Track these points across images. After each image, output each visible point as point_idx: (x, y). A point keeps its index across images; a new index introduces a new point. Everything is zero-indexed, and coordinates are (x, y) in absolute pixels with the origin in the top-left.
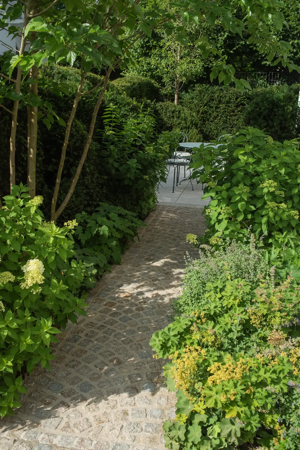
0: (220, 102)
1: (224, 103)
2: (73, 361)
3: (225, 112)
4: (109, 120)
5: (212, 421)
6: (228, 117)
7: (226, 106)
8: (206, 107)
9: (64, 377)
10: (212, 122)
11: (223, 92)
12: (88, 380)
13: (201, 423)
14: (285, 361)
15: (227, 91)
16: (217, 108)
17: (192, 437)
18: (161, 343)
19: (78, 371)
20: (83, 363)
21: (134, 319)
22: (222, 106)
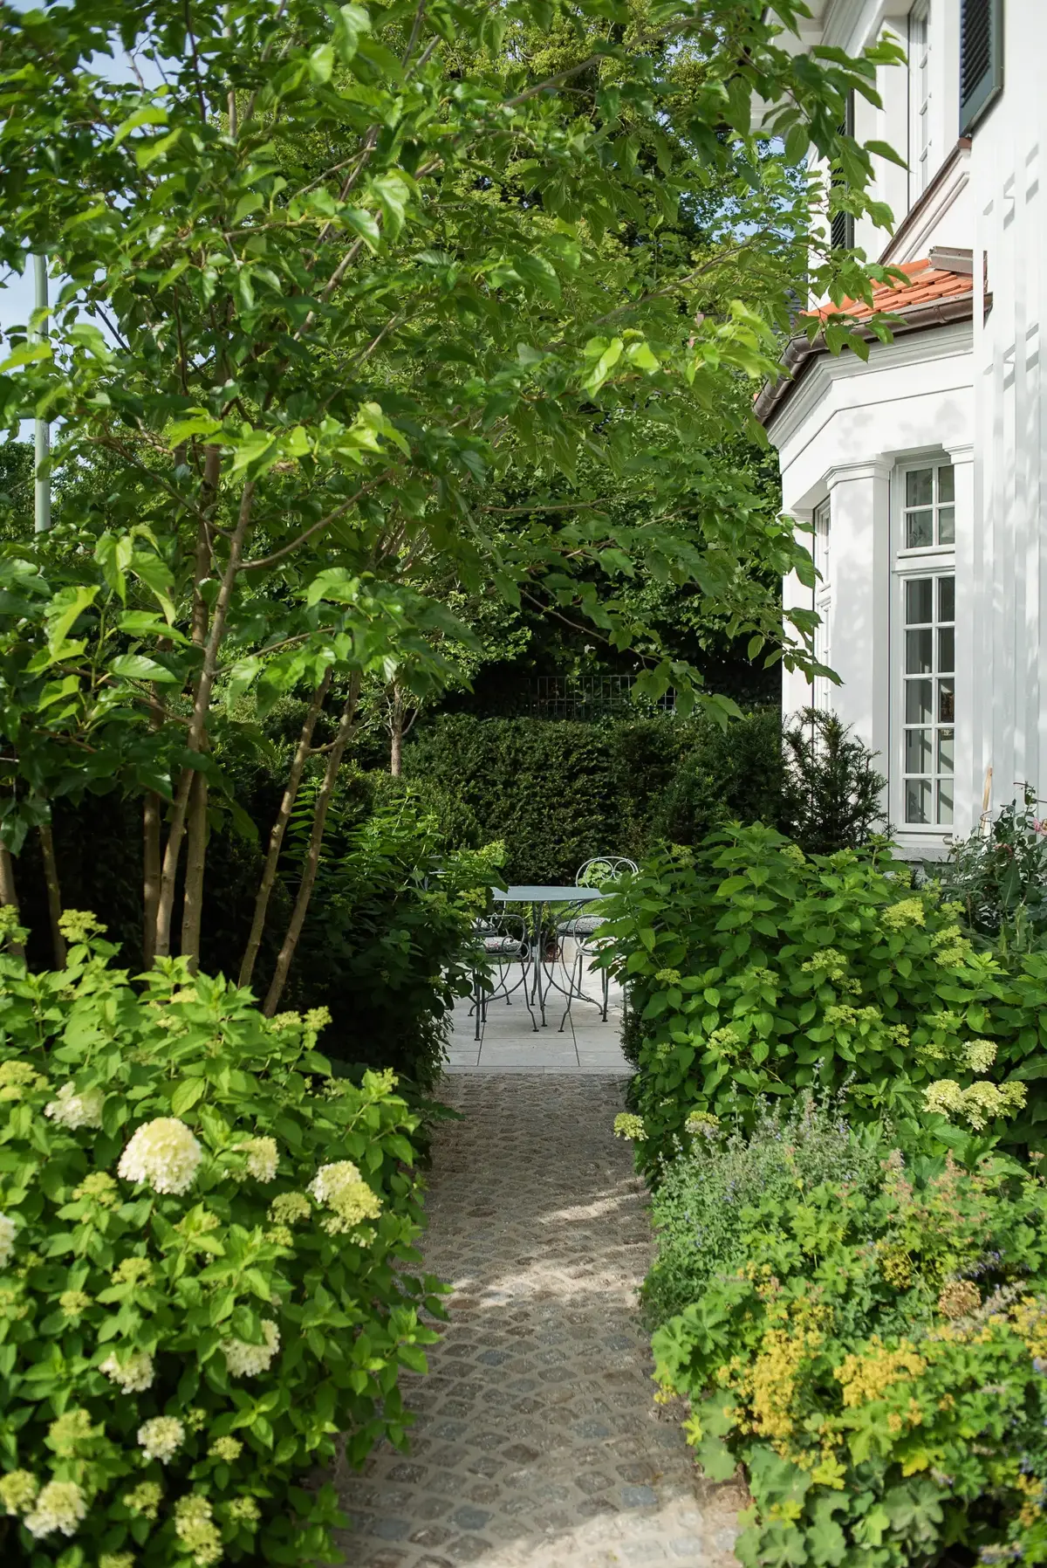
0: (516, 765)
1: (528, 769)
2: (402, 1466)
3: (535, 794)
4: (305, 823)
5: (861, 1506)
6: (545, 812)
7: (535, 778)
8: (473, 783)
9: (400, 1504)
10: (495, 827)
11: (522, 735)
12: (468, 1502)
13: (837, 1515)
14: (1004, 1333)
15: (536, 734)
16: (507, 784)
17: (821, 1552)
18: (690, 1348)
19: (429, 1486)
20: (433, 1470)
21: (517, 1356)
22: (524, 778)
